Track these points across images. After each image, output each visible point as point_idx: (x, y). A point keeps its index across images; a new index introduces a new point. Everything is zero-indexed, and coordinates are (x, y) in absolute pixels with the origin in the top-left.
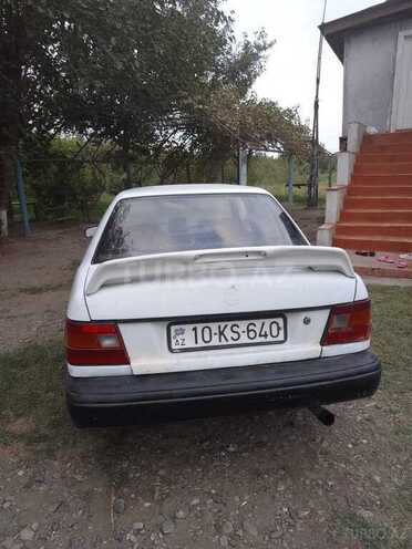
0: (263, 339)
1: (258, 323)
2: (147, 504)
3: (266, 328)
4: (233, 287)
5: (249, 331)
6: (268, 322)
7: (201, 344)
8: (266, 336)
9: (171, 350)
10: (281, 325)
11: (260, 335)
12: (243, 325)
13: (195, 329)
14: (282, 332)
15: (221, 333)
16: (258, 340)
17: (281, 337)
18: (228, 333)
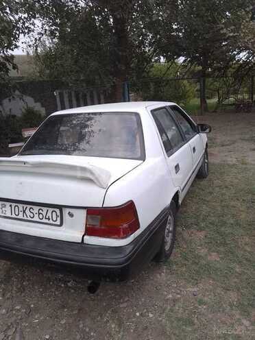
0: (47, 221)
1: (45, 209)
3: (49, 214)
4: (21, 183)
5: (39, 214)
6: (51, 210)
8: (49, 219)
10: (59, 214)
11: (46, 218)
12: (36, 209)
13: (11, 206)
14: (59, 219)
15: (24, 212)
16: (44, 221)
17: (58, 222)
18: (27, 211)
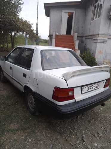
2: (74, 136)
6: (97, 84)
7: (87, 91)
9: (82, 94)
12: (93, 85)
13: (86, 87)
16: (96, 88)
18: (91, 88)
